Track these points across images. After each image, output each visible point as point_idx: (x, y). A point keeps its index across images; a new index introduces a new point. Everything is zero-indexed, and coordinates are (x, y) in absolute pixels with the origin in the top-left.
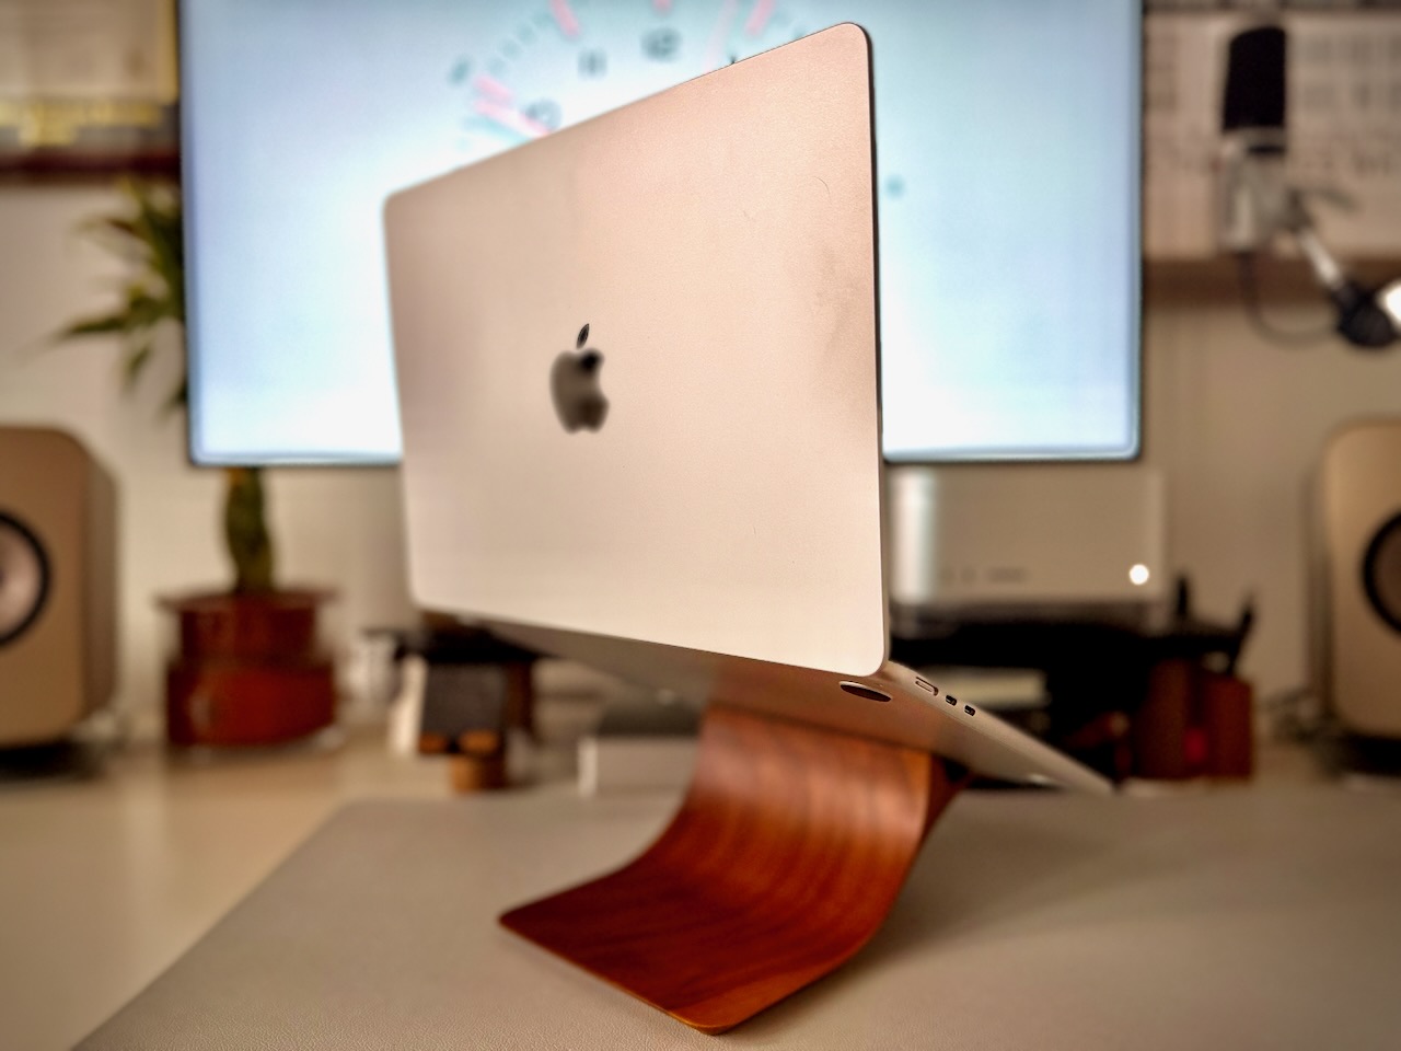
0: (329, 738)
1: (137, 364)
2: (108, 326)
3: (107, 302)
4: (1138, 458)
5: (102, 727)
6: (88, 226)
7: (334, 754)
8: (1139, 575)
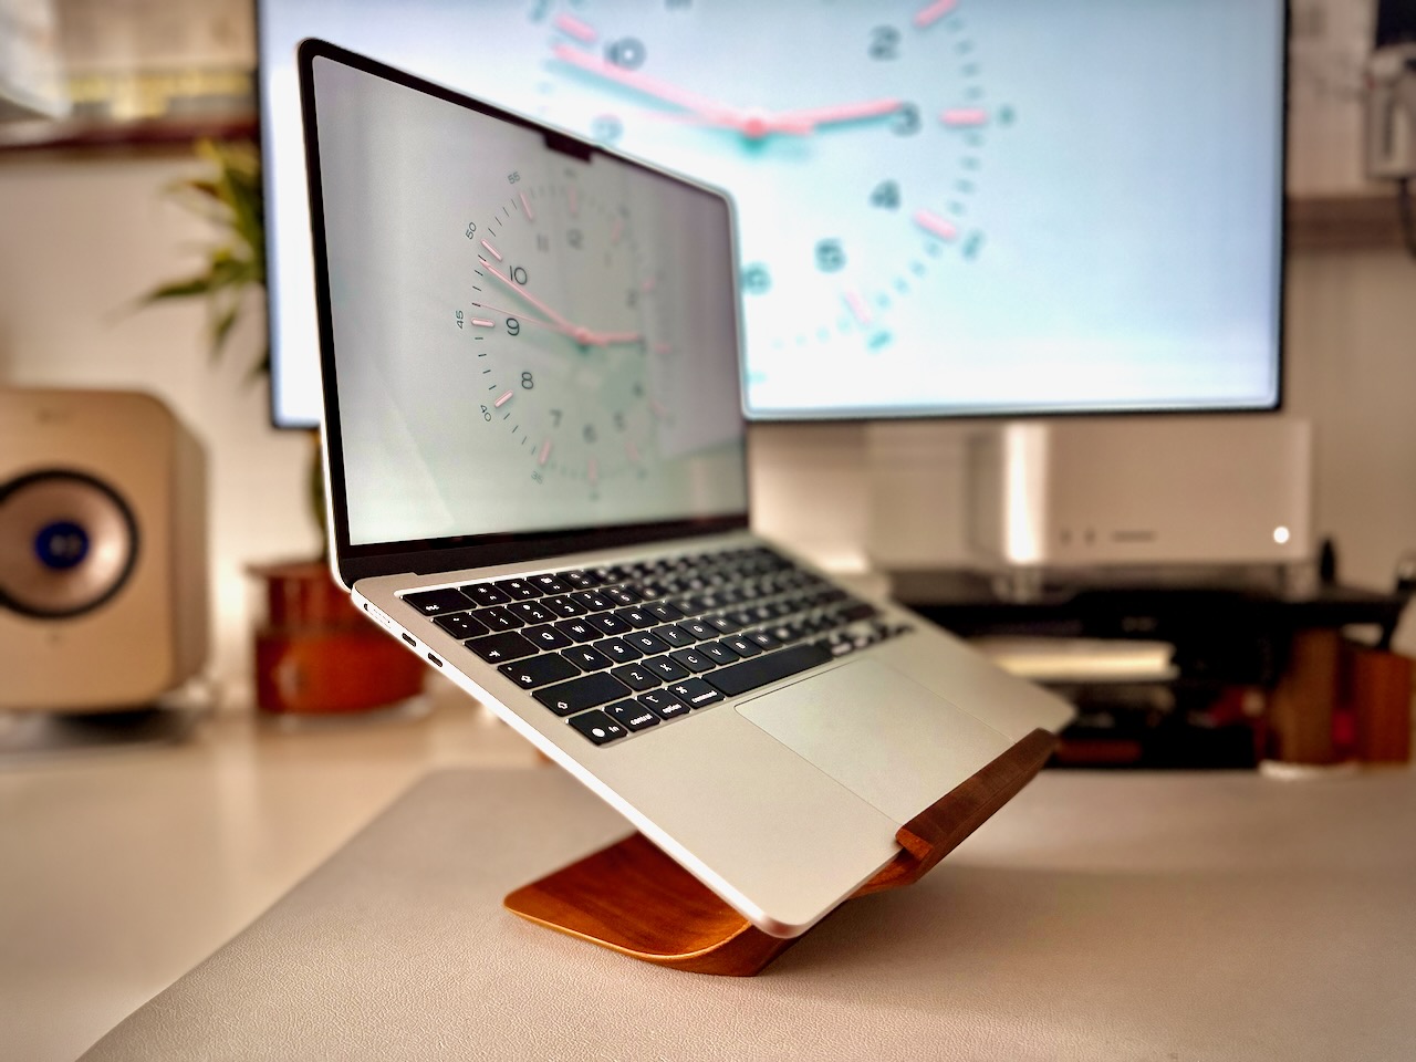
0: (417, 707)
1: (223, 328)
2: (193, 289)
3: (193, 266)
4: (1278, 407)
5: (196, 694)
6: (172, 189)
7: (423, 722)
8: (1281, 535)
